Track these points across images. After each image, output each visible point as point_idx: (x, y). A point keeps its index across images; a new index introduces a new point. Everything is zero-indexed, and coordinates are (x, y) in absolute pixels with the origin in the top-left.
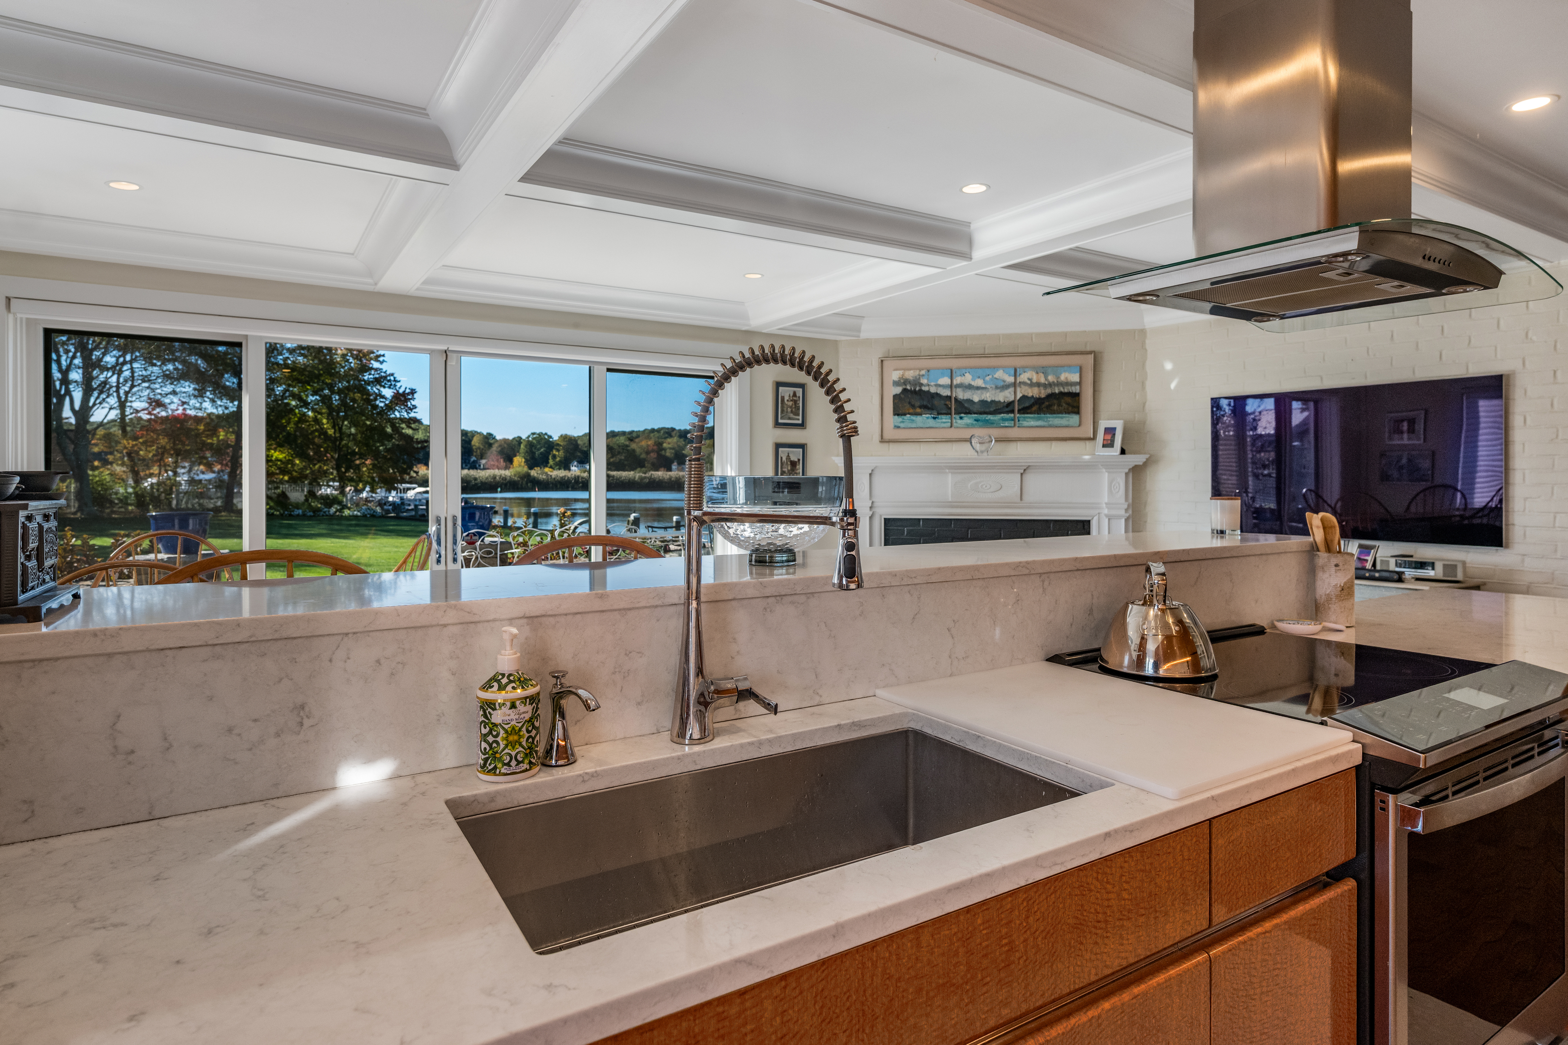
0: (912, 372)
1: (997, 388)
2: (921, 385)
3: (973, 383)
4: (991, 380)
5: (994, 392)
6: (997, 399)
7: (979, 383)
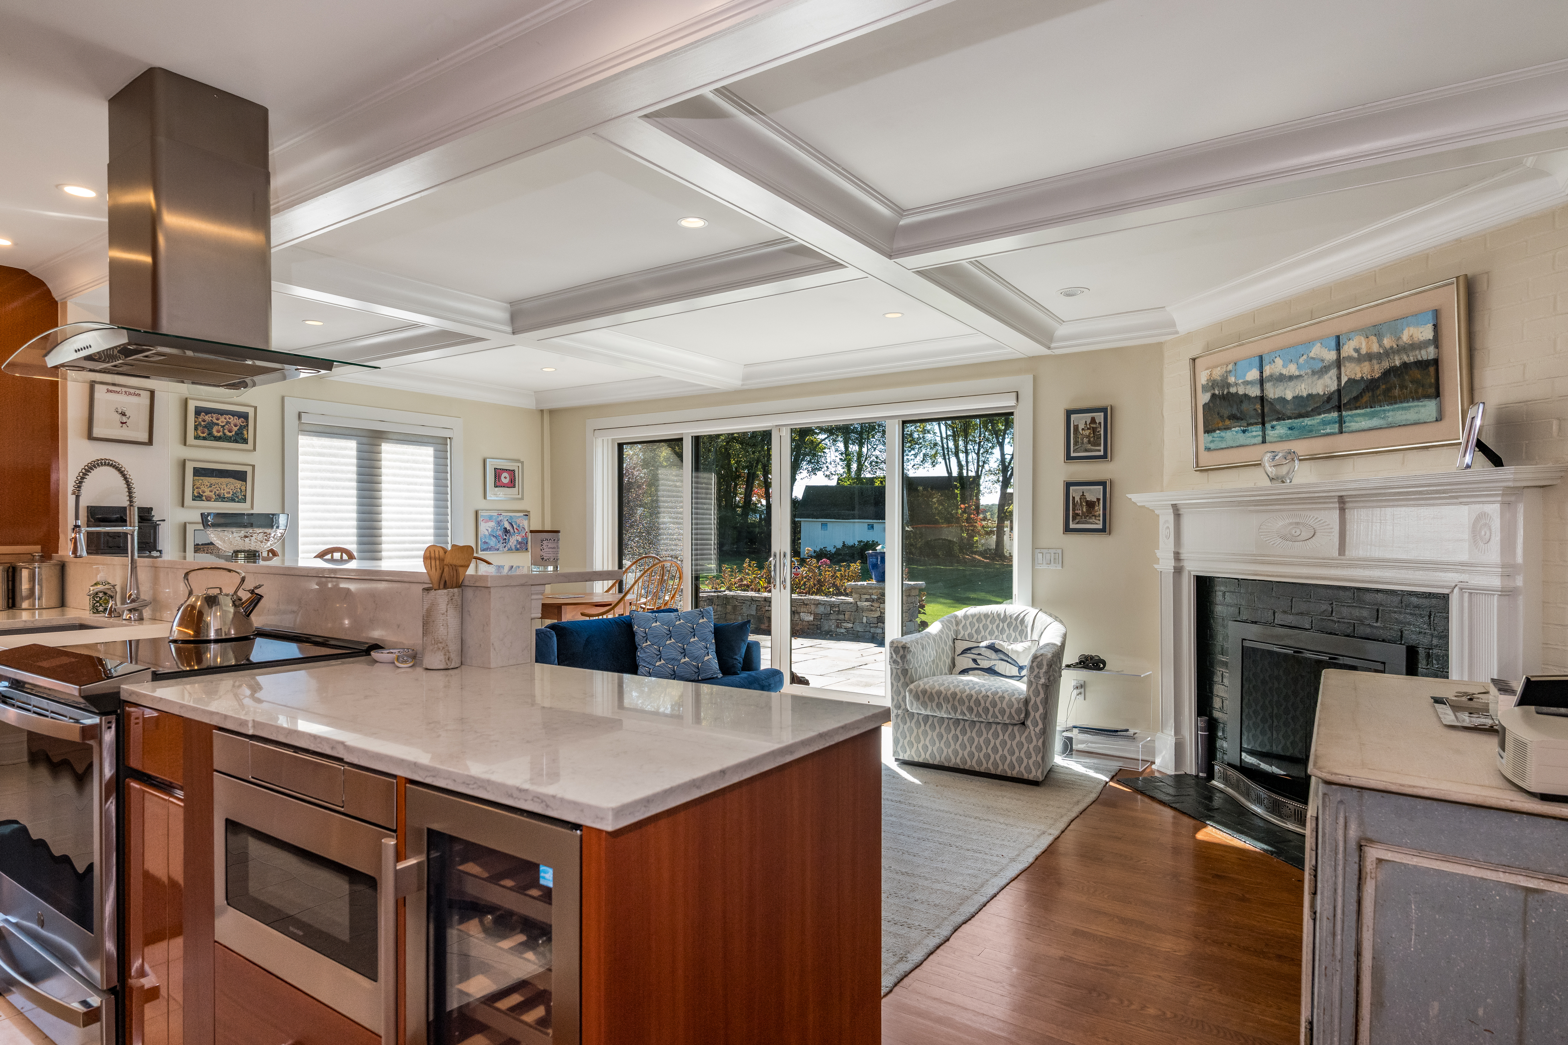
0: (1219, 368)
1: (1314, 373)
2: (1229, 385)
3: (1284, 372)
4: (1306, 361)
5: (1310, 381)
6: (1314, 392)
7: (1292, 369)
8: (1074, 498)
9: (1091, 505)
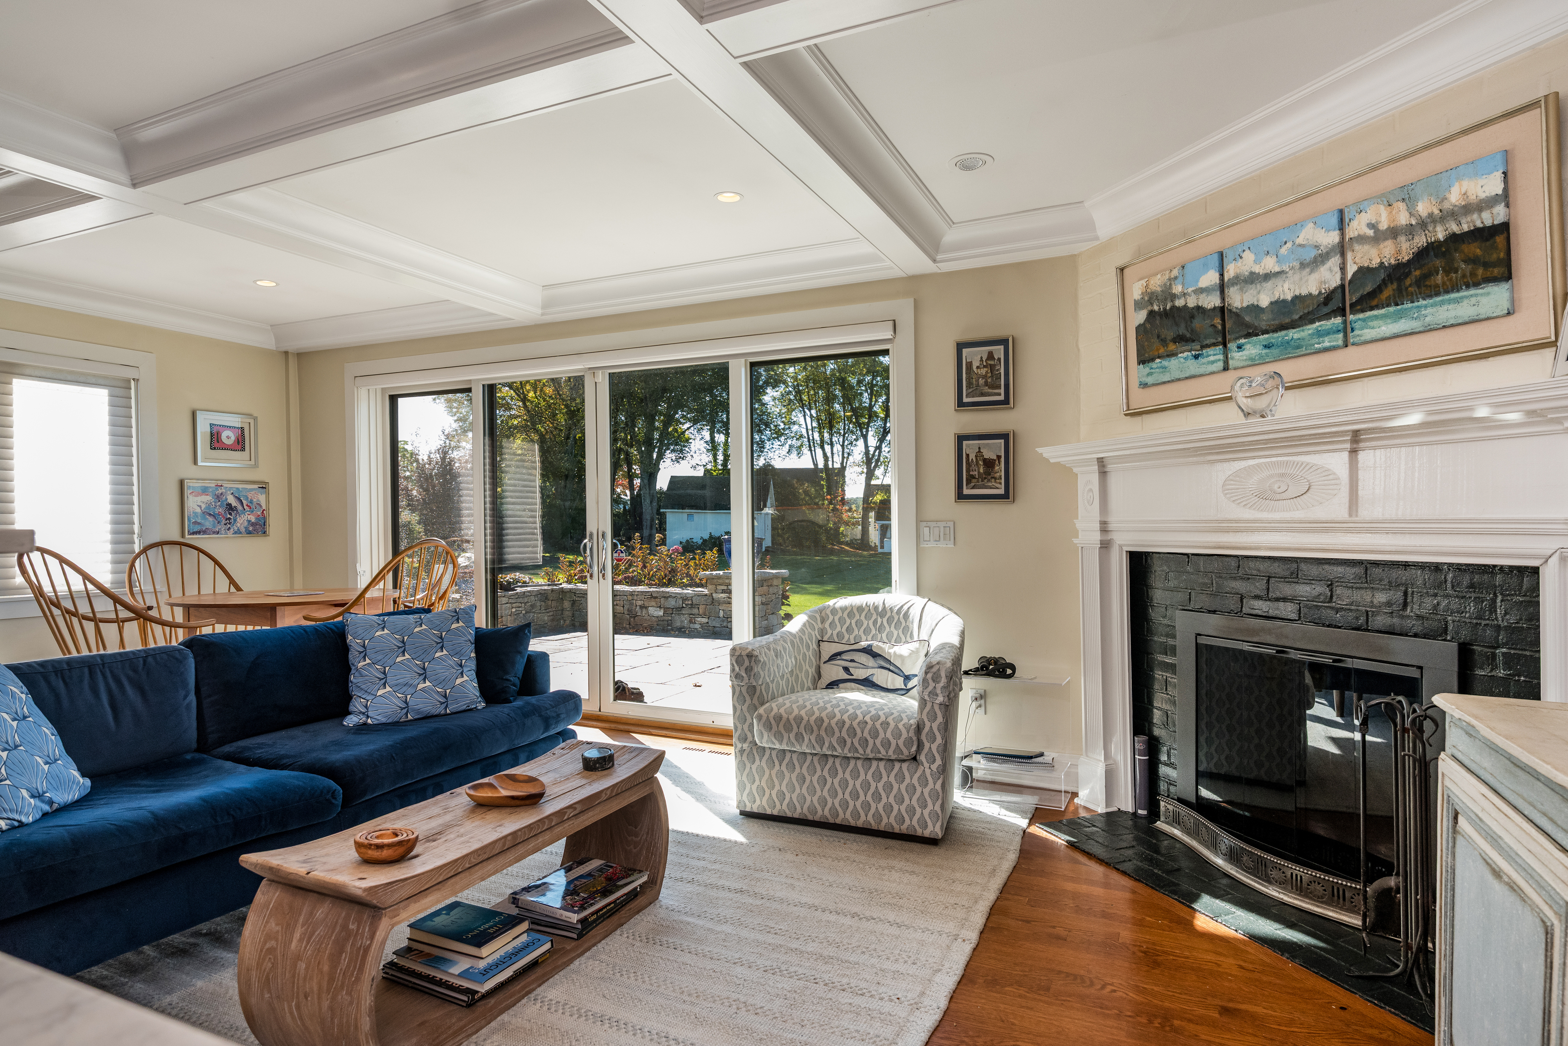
0: (1159, 276)
1: (1303, 266)
2: (1174, 297)
3: (1257, 269)
4: (1292, 251)
5: (1297, 277)
6: (1304, 292)
7: (1270, 264)
8: (968, 455)
9: (989, 464)
